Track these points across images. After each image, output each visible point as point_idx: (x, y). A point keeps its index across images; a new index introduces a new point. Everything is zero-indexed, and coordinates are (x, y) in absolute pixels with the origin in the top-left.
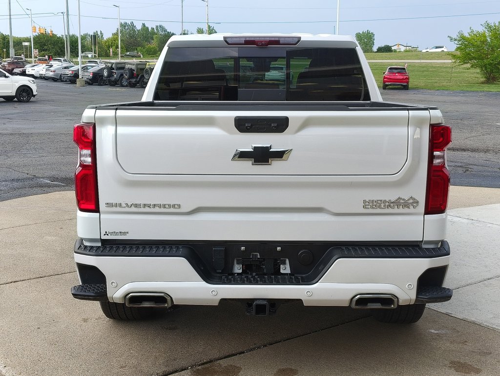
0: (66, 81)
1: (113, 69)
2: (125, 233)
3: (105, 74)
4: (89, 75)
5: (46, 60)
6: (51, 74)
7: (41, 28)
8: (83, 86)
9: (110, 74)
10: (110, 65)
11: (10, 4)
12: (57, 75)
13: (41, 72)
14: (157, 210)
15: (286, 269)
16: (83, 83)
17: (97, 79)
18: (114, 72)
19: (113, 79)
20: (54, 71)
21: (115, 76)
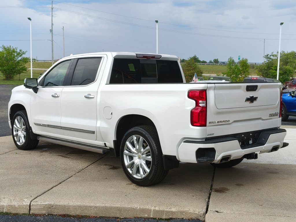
2: (213, 134)
14: (223, 123)
15: (251, 142)
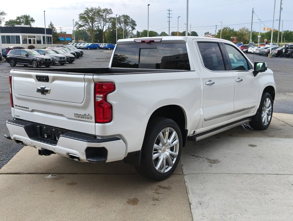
0: (265, 55)
1: (288, 49)
3: (284, 51)
4: (276, 52)
5: (264, 44)
6: (258, 52)
7: (269, 28)
8: (271, 58)
9: (286, 51)
10: (287, 46)
11: (252, 17)
12: (260, 52)
13: (254, 51)
16: (272, 56)
17: (280, 54)
18: (288, 50)
19: (287, 54)
20: (260, 50)
21: (289, 52)
